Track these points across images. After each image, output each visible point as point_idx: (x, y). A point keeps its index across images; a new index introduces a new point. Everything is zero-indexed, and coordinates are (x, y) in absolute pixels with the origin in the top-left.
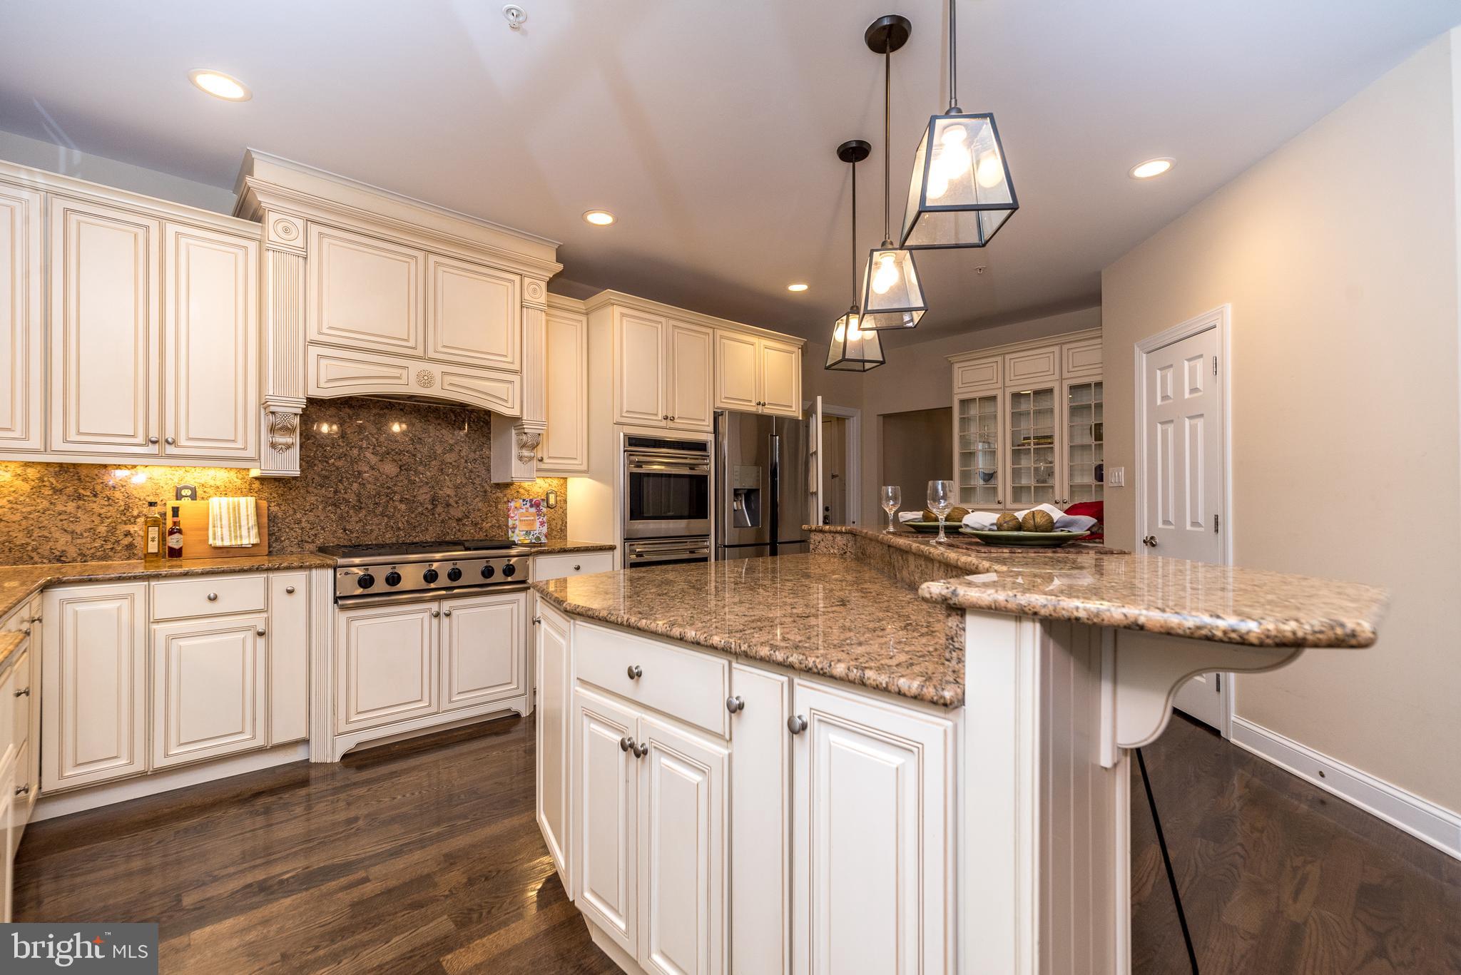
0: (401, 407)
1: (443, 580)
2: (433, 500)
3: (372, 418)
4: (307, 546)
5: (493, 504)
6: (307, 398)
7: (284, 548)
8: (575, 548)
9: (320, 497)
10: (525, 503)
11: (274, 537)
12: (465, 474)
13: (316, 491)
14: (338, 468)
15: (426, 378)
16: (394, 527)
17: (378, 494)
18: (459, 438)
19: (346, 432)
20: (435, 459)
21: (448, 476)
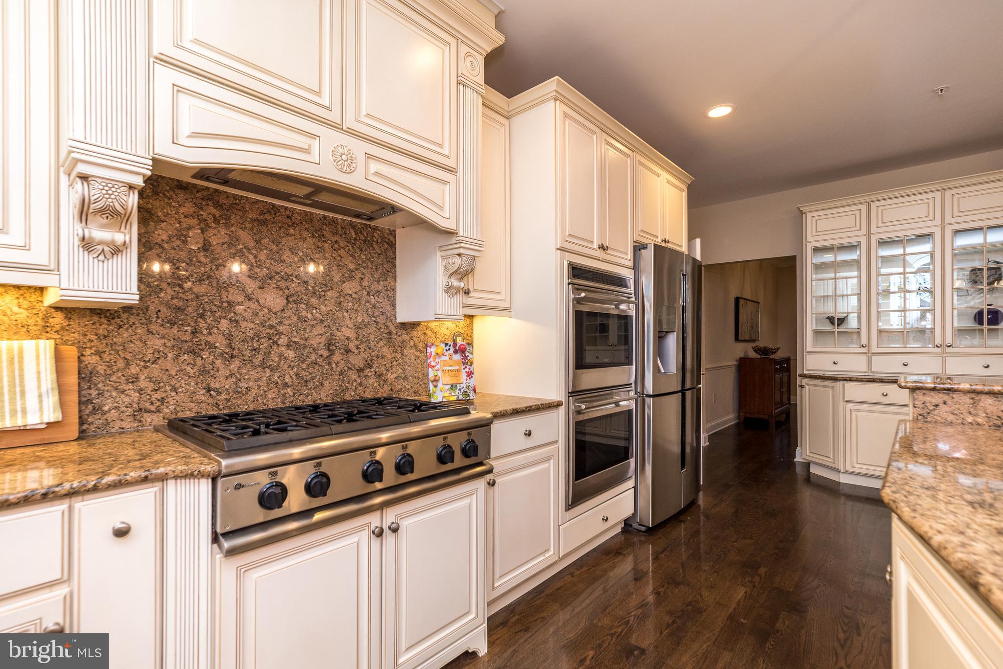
0: (288, 213)
1: (390, 477)
2: (329, 345)
3: (248, 225)
4: (148, 418)
5: (399, 349)
6: (154, 159)
7: (108, 423)
8: (526, 408)
9: (169, 340)
10: (448, 348)
11: (90, 407)
12: (367, 310)
13: (162, 331)
14: (197, 297)
15: (344, 157)
16: (280, 382)
17: (257, 335)
18: (360, 262)
19: (209, 242)
20: (332, 289)
21: (347, 311)
